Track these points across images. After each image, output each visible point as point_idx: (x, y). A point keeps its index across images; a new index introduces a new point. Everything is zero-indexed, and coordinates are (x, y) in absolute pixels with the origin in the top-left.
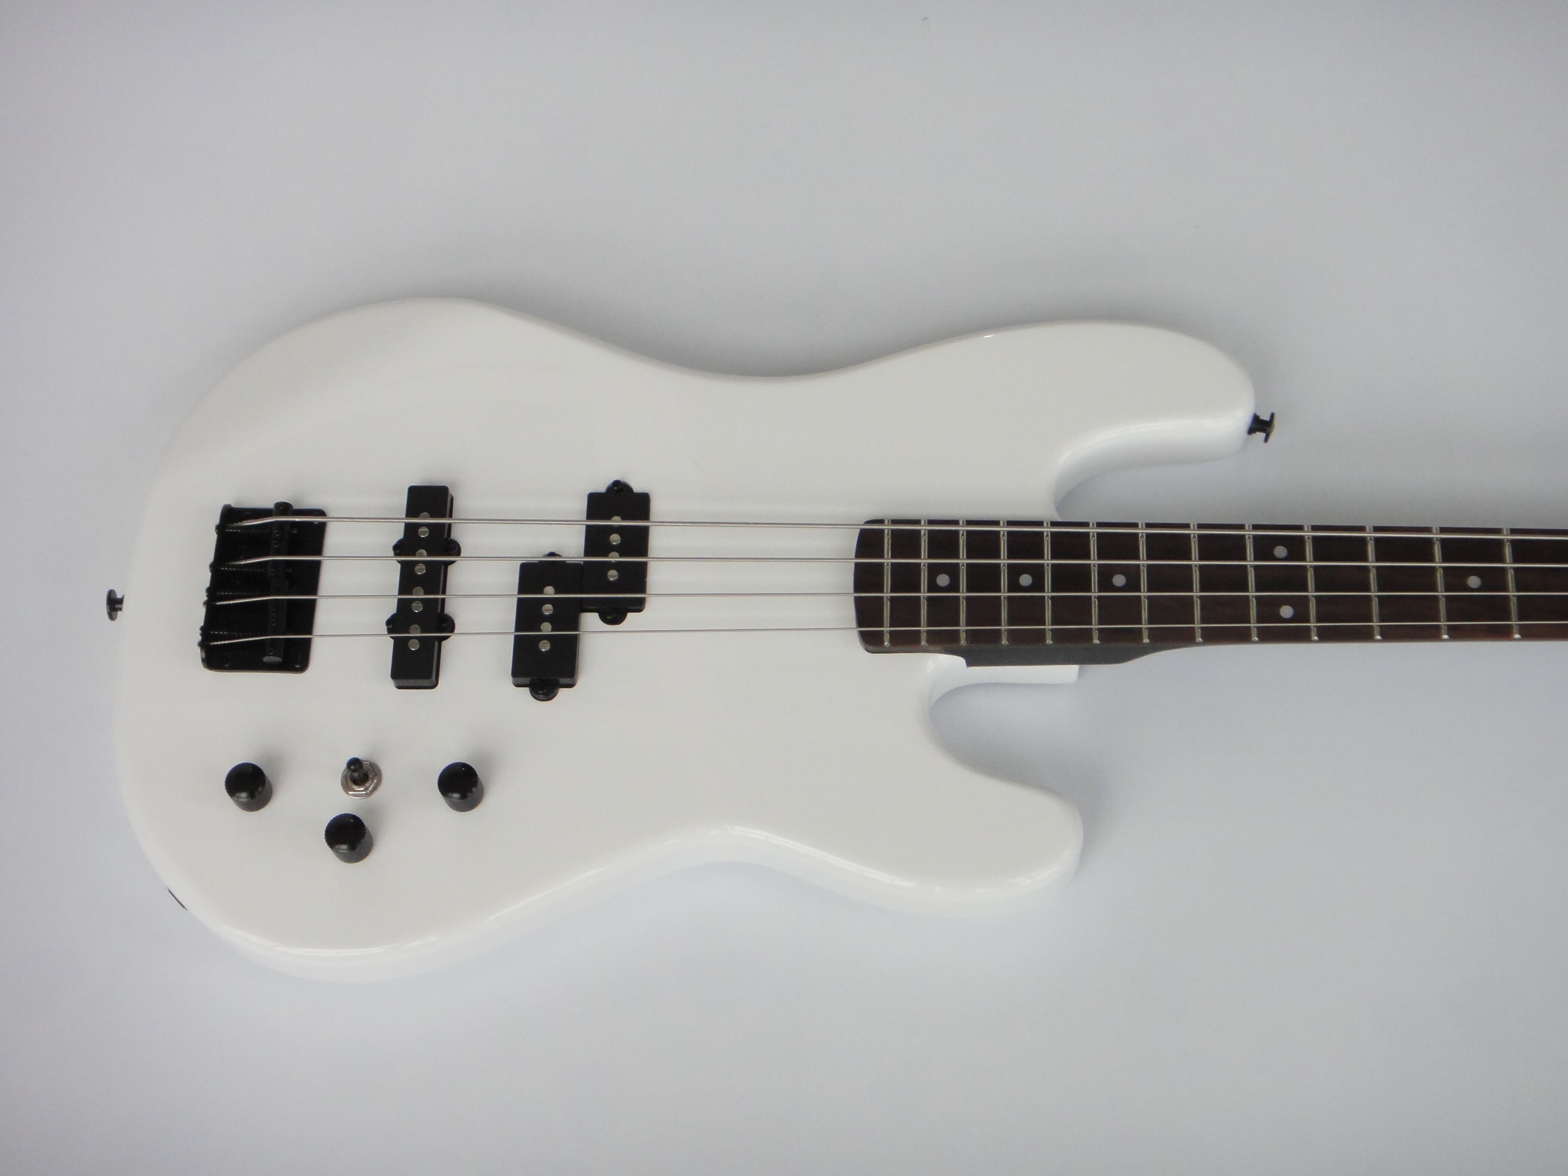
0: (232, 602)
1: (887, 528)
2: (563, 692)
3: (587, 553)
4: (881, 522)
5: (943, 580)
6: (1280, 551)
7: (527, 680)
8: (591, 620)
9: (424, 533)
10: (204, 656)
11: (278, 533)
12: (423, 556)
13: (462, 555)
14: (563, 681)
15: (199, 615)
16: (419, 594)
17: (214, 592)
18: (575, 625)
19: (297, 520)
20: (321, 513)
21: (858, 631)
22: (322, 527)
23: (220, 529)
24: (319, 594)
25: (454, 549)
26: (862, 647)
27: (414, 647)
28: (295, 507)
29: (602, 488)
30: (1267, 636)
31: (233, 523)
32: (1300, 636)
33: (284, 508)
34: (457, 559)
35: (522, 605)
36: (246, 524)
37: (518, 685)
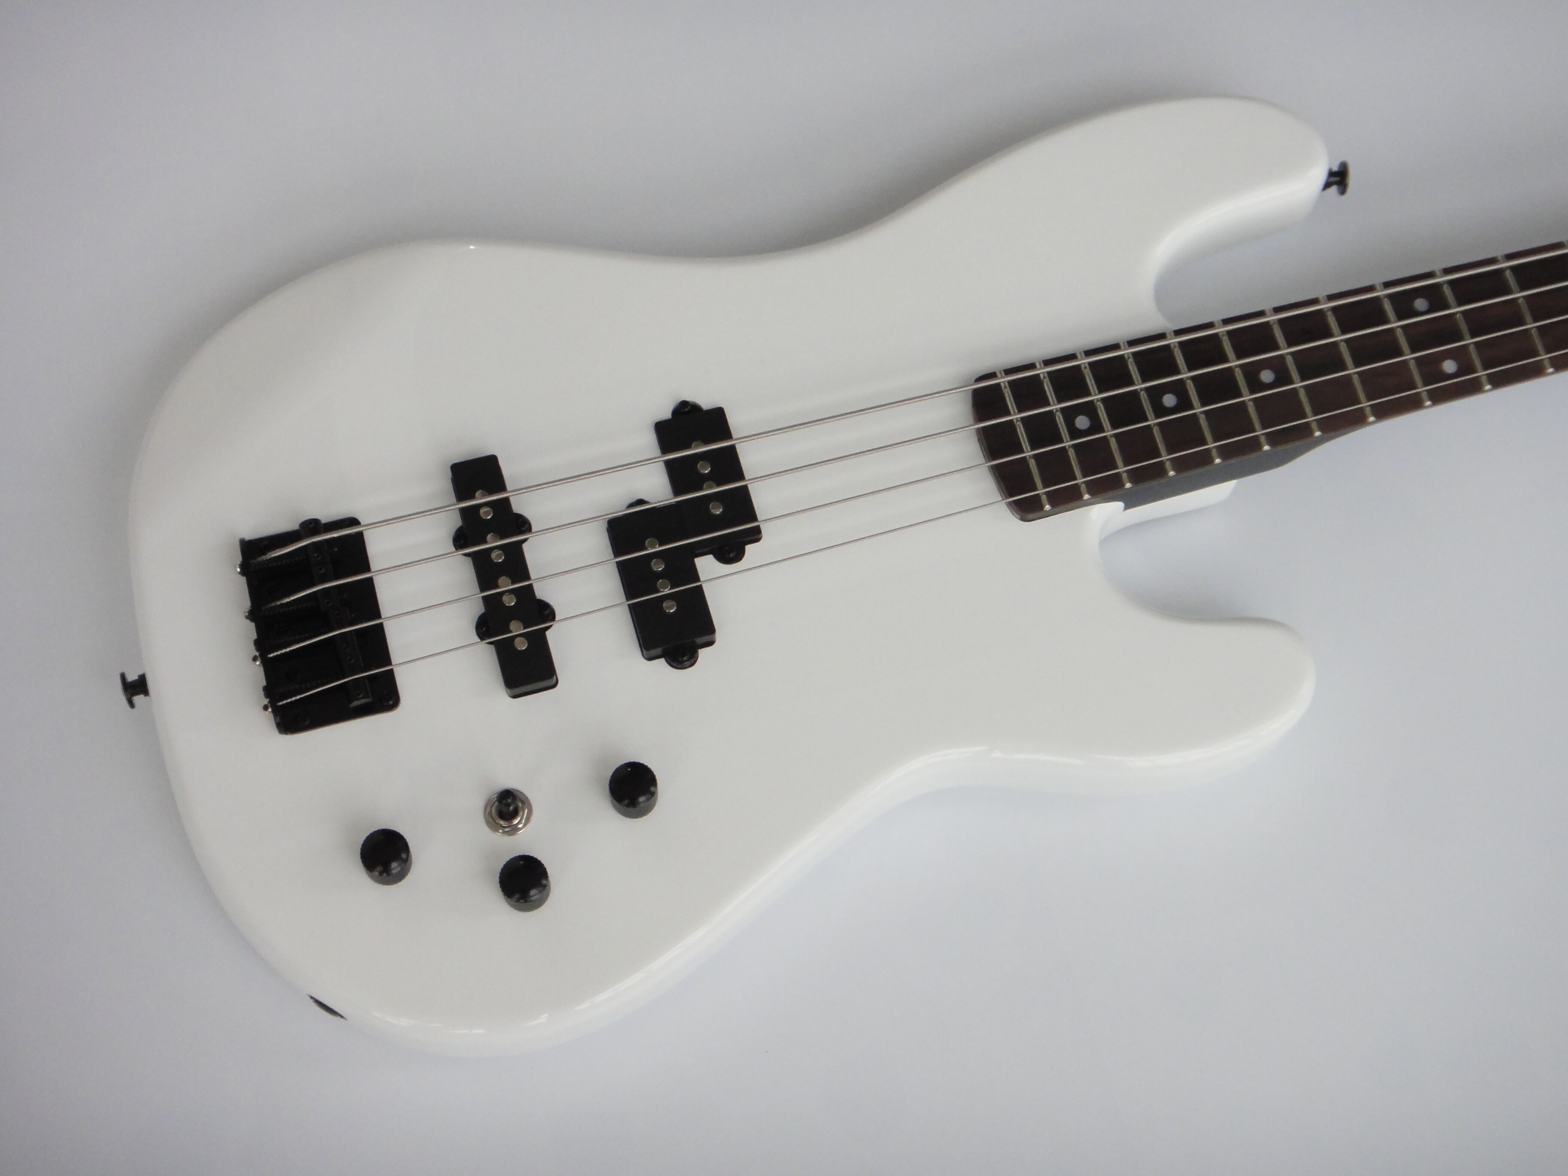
0: (288, 650)
1: (1003, 380)
2: (703, 653)
3: (677, 491)
4: (992, 375)
5: (1082, 422)
6: (1420, 304)
7: (659, 651)
8: (706, 565)
9: (487, 514)
10: (278, 720)
11: (318, 556)
12: (492, 542)
13: (534, 530)
14: (700, 640)
15: (255, 674)
16: (505, 585)
17: (263, 645)
18: (694, 576)
19: (335, 535)
20: (353, 522)
21: (1006, 503)
22: (359, 538)
23: (246, 569)
24: (383, 617)
25: (522, 525)
26: (1016, 517)
27: (521, 645)
28: (324, 520)
29: (666, 413)
30: (1438, 397)
31: (256, 559)
32: (1472, 388)
33: (312, 526)
34: (529, 536)
35: (624, 570)
36: (273, 556)
37: (650, 659)
